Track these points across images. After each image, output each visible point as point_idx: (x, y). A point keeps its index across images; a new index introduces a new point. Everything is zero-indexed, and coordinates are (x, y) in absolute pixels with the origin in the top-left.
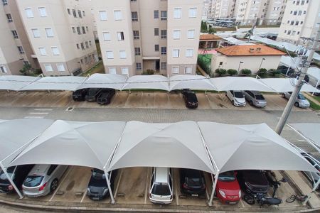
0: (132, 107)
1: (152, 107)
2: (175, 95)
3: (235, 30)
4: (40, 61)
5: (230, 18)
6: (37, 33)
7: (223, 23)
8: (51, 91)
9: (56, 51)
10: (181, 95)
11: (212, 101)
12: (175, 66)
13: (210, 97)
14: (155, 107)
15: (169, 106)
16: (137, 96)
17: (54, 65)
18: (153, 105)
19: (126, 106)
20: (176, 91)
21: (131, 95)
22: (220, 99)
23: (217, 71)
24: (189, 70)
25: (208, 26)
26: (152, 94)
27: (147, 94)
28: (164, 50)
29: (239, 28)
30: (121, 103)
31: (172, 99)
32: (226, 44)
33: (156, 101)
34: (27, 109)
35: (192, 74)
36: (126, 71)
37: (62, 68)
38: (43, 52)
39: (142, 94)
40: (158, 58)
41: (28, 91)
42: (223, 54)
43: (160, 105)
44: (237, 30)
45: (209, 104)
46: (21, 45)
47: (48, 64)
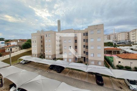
0: (69, 76)
1: (78, 79)
2: (91, 75)
3: (131, 46)
4: (45, 54)
5: (127, 40)
6: (47, 46)
7: (123, 43)
8: (45, 64)
9: (50, 51)
10: (94, 76)
11: (114, 83)
12: (92, 61)
13: (113, 81)
14: (79, 79)
15: (86, 80)
16: (72, 72)
17: (48, 56)
18: (78, 77)
19: (67, 75)
20: (92, 73)
21: (71, 71)
22: (120, 83)
23: (118, 66)
24: (100, 63)
25: (114, 44)
26: (79, 72)
27: (77, 72)
28: (87, 53)
29: (133, 45)
30: (65, 73)
31: (89, 77)
32: (125, 52)
33: (81, 76)
34: (36, 69)
35: (102, 66)
36: (70, 60)
37: (50, 57)
38: (47, 51)
39: (75, 71)
40: (85, 56)
41: (39, 63)
42: (120, 57)
43: (82, 78)
44: (133, 46)
45: (112, 85)
46: (42, 49)
47: (47, 55)
